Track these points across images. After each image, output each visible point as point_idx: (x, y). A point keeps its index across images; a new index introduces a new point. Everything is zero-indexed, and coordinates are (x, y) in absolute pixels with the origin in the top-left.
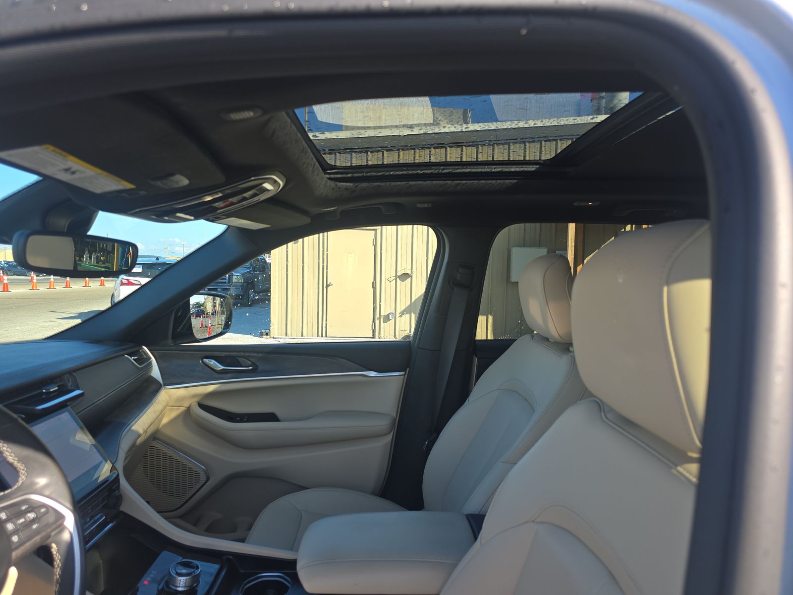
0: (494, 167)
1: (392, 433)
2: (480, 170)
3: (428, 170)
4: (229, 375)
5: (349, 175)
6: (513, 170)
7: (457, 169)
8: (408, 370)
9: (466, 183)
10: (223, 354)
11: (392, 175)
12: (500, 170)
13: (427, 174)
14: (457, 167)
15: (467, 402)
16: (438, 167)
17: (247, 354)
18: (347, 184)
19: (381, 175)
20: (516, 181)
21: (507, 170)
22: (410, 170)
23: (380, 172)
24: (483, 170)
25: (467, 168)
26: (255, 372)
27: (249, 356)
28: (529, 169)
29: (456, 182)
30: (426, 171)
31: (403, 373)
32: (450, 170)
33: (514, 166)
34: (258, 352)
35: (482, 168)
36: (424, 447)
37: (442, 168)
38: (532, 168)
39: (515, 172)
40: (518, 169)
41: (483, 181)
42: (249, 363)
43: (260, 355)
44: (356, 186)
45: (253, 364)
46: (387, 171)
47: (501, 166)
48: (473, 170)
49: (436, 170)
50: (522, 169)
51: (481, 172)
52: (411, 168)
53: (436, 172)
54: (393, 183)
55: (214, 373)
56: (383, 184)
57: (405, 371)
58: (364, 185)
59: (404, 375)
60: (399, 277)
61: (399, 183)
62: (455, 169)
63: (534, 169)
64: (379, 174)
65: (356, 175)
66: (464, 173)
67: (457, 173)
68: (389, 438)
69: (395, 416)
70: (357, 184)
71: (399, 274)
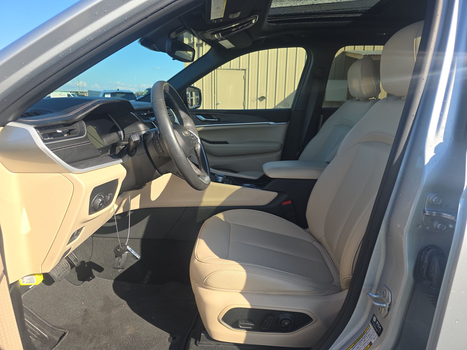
0: (341, 15)
1: (281, 151)
2: (334, 16)
3: (310, 17)
4: (208, 123)
5: (274, 20)
6: (350, 16)
7: (324, 16)
8: (289, 122)
9: (328, 23)
10: (205, 113)
11: (294, 19)
12: (344, 16)
13: (310, 19)
14: (323, 15)
15: (318, 133)
16: (315, 15)
17: (216, 113)
18: (274, 24)
19: (288, 20)
20: (351, 21)
21: (347, 16)
22: (302, 17)
23: (288, 18)
24: (336, 16)
25: (328, 16)
26: (219, 122)
27: (216, 115)
28: (358, 16)
29: (323, 22)
30: (309, 17)
31: (286, 123)
32: (321, 17)
33: (350, 14)
34: (220, 113)
35: (335, 15)
36: (297, 155)
37: (317, 15)
38: (359, 15)
39: (351, 17)
40: (352, 16)
41: (336, 22)
42: (216, 117)
43: (221, 114)
44: (277, 25)
45: (218, 118)
46: (291, 18)
47: (344, 15)
48: (331, 17)
49: (314, 16)
50: (354, 16)
51: (335, 17)
52: (302, 16)
53: (314, 17)
54: (294, 23)
55: (201, 121)
56: (290, 24)
57: (287, 122)
58: (281, 24)
59: (287, 124)
60: (259, 99)
61: (297, 23)
62: (322, 16)
63: (360, 16)
64: (288, 19)
65: (276, 20)
66: (327, 18)
67: (324, 18)
68: (280, 153)
69: (282, 143)
70: (278, 24)
71: (259, 97)
